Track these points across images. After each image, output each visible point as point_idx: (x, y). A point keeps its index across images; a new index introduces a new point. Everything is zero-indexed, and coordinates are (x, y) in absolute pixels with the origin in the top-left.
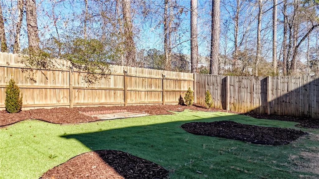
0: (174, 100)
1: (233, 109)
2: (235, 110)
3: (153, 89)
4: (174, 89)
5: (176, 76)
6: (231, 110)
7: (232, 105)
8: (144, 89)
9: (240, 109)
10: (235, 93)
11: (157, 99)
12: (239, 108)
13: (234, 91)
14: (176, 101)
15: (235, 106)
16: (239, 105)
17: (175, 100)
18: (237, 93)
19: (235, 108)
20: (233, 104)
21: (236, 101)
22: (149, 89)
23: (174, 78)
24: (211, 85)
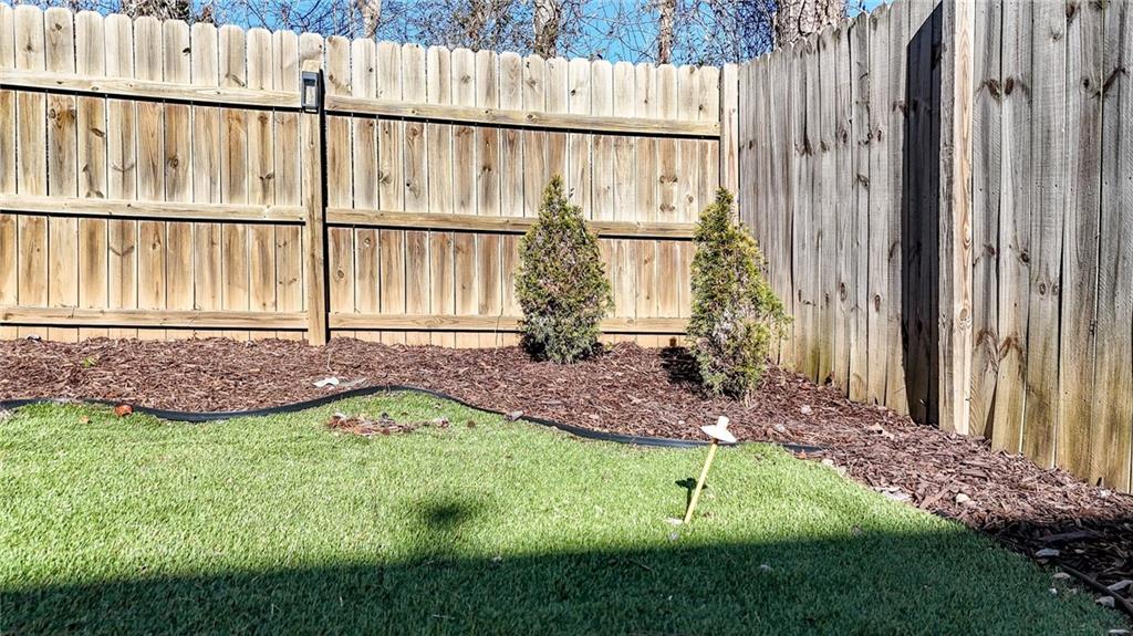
0: (474, 310)
1: (1014, 421)
2: (1042, 441)
3: (196, 198)
4: (464, 203)
5: (490, 92)
6: (988, 433)
7: (1008, 366)
8: (75, 198)
9: (1102, 427)
10: (1044, 197)
11: (241, 294)
12: (1085, 416)
13: (1028, 171)
14: (494, 313)
15: (1033, 374)
16: (1087, 378)
17: (485, 307)
18: (1064, 188)
19: (1041, 408)
20: (1021, 347)
21: (1050, 302)
22: (145, 200)
23: (473, 104)
24: (824, 148)
